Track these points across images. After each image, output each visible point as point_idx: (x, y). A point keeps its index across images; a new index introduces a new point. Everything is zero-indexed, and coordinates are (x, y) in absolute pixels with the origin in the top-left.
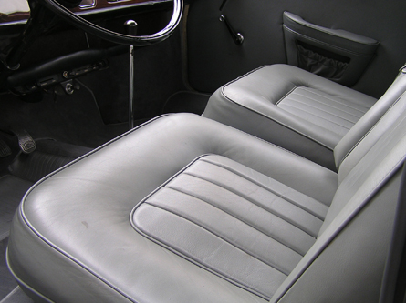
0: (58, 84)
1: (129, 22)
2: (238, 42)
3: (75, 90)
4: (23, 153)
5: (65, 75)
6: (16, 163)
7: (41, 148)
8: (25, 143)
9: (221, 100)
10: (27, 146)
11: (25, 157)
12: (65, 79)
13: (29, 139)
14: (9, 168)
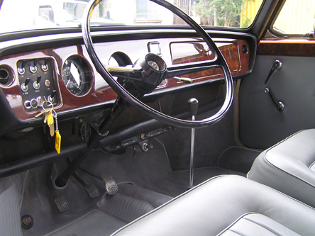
0: (137, 144)
1: (192, 100)
2: (280, 109)
3: (150, 149)
4: (108, 194)
5: (142, 137)
6: (103, 201)
7: (121, 190)
8: (110, 186)
9: (264, 163)
10: (112, 189)
11: (109, 197)
12: (142, 140)
13: (113, 183)
14: (98, 204)
